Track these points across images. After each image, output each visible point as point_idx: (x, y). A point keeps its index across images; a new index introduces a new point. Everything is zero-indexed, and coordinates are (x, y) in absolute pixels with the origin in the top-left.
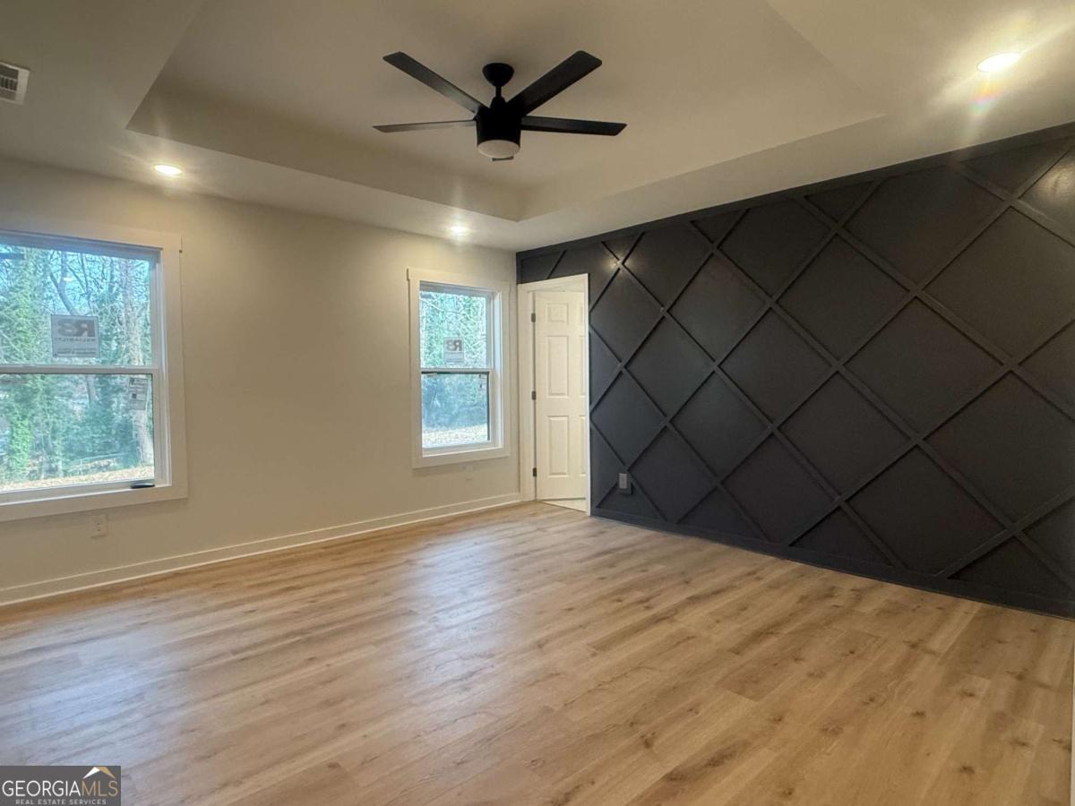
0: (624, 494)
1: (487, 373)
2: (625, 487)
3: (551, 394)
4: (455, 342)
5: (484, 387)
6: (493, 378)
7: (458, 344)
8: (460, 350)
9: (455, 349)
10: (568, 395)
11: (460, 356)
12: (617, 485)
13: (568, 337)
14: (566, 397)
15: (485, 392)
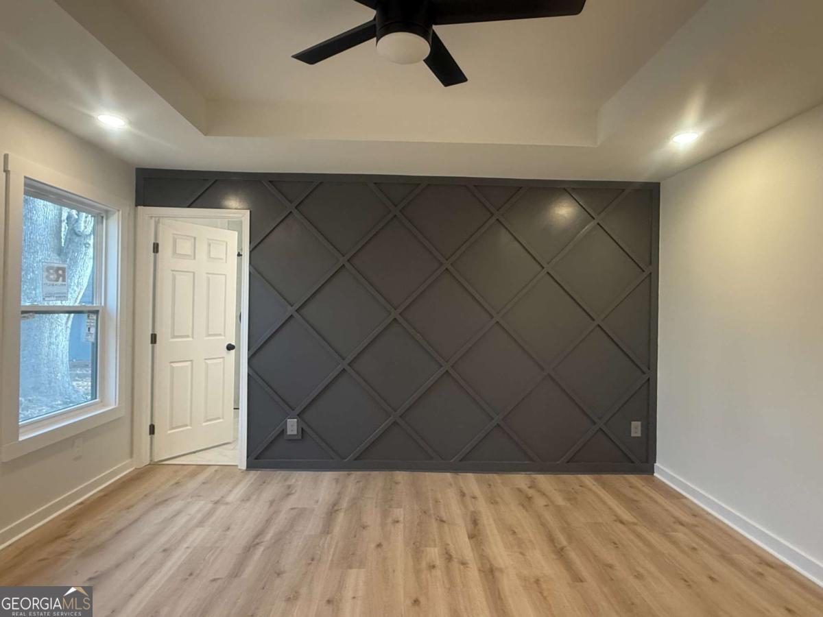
0: (292, 440)
1: (96, 312)
2: (295, 433)
3: (174, 337)
4: (59, 269)
5: (93, 330)
6: (103, 319)
7: (60, 272)
8: (64, 281)
9: (57, 280)
10: (193, 338)
11: (63, 290)
12: (283, 431)
13: (194, 273)
14: (191, 339)
15: (94, 336)
